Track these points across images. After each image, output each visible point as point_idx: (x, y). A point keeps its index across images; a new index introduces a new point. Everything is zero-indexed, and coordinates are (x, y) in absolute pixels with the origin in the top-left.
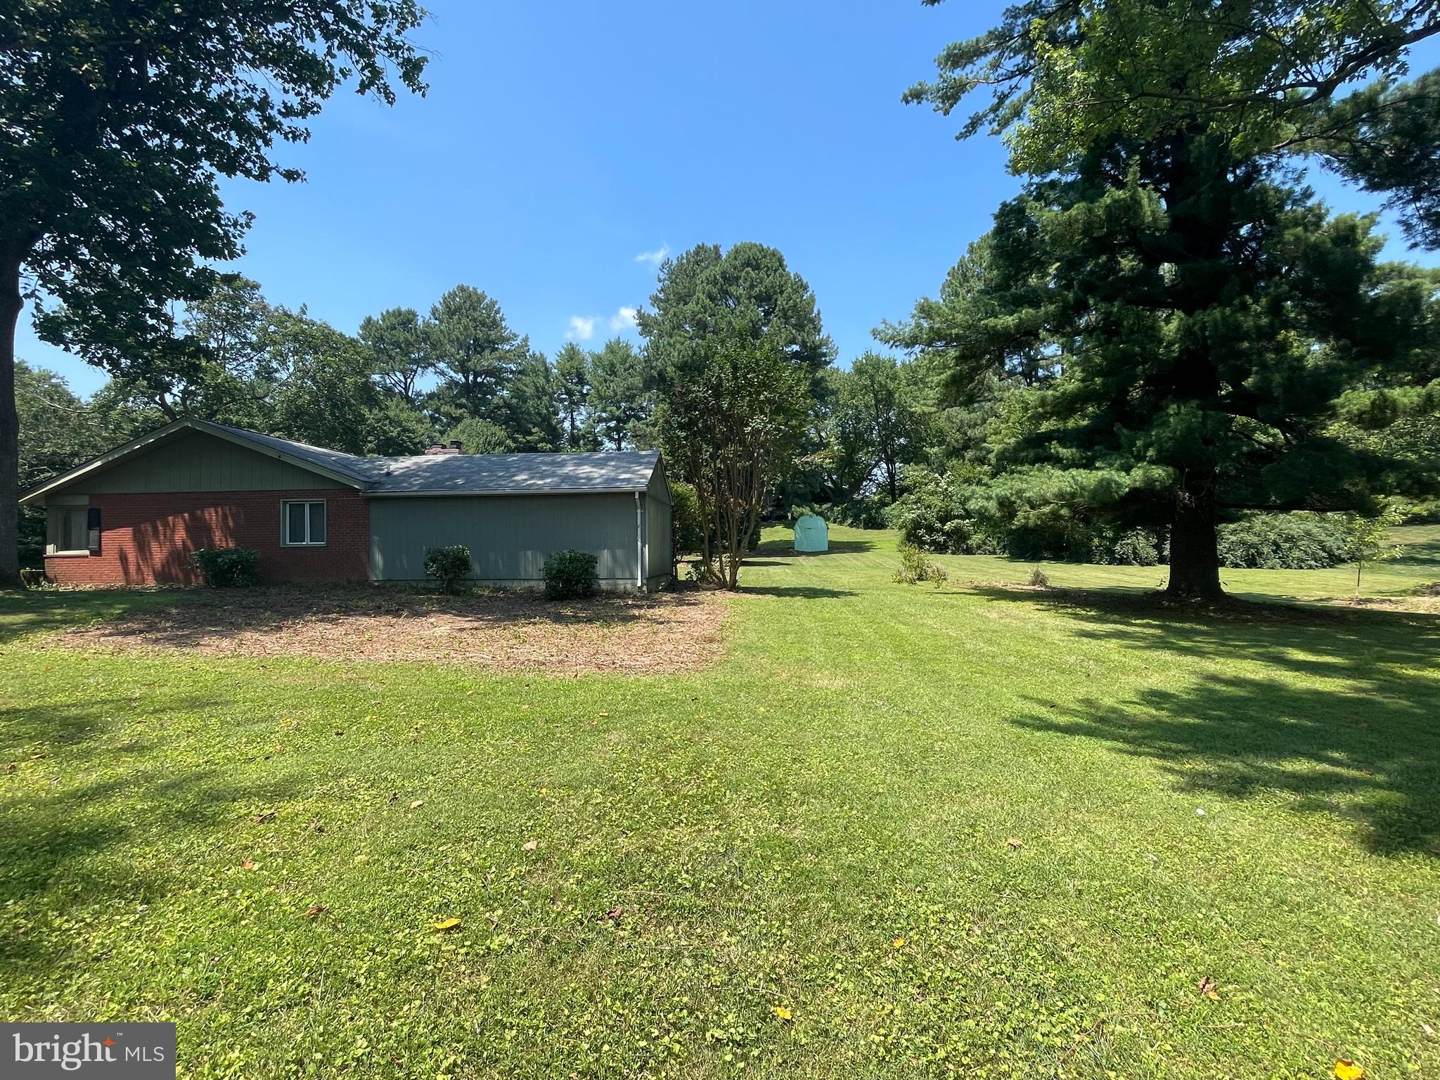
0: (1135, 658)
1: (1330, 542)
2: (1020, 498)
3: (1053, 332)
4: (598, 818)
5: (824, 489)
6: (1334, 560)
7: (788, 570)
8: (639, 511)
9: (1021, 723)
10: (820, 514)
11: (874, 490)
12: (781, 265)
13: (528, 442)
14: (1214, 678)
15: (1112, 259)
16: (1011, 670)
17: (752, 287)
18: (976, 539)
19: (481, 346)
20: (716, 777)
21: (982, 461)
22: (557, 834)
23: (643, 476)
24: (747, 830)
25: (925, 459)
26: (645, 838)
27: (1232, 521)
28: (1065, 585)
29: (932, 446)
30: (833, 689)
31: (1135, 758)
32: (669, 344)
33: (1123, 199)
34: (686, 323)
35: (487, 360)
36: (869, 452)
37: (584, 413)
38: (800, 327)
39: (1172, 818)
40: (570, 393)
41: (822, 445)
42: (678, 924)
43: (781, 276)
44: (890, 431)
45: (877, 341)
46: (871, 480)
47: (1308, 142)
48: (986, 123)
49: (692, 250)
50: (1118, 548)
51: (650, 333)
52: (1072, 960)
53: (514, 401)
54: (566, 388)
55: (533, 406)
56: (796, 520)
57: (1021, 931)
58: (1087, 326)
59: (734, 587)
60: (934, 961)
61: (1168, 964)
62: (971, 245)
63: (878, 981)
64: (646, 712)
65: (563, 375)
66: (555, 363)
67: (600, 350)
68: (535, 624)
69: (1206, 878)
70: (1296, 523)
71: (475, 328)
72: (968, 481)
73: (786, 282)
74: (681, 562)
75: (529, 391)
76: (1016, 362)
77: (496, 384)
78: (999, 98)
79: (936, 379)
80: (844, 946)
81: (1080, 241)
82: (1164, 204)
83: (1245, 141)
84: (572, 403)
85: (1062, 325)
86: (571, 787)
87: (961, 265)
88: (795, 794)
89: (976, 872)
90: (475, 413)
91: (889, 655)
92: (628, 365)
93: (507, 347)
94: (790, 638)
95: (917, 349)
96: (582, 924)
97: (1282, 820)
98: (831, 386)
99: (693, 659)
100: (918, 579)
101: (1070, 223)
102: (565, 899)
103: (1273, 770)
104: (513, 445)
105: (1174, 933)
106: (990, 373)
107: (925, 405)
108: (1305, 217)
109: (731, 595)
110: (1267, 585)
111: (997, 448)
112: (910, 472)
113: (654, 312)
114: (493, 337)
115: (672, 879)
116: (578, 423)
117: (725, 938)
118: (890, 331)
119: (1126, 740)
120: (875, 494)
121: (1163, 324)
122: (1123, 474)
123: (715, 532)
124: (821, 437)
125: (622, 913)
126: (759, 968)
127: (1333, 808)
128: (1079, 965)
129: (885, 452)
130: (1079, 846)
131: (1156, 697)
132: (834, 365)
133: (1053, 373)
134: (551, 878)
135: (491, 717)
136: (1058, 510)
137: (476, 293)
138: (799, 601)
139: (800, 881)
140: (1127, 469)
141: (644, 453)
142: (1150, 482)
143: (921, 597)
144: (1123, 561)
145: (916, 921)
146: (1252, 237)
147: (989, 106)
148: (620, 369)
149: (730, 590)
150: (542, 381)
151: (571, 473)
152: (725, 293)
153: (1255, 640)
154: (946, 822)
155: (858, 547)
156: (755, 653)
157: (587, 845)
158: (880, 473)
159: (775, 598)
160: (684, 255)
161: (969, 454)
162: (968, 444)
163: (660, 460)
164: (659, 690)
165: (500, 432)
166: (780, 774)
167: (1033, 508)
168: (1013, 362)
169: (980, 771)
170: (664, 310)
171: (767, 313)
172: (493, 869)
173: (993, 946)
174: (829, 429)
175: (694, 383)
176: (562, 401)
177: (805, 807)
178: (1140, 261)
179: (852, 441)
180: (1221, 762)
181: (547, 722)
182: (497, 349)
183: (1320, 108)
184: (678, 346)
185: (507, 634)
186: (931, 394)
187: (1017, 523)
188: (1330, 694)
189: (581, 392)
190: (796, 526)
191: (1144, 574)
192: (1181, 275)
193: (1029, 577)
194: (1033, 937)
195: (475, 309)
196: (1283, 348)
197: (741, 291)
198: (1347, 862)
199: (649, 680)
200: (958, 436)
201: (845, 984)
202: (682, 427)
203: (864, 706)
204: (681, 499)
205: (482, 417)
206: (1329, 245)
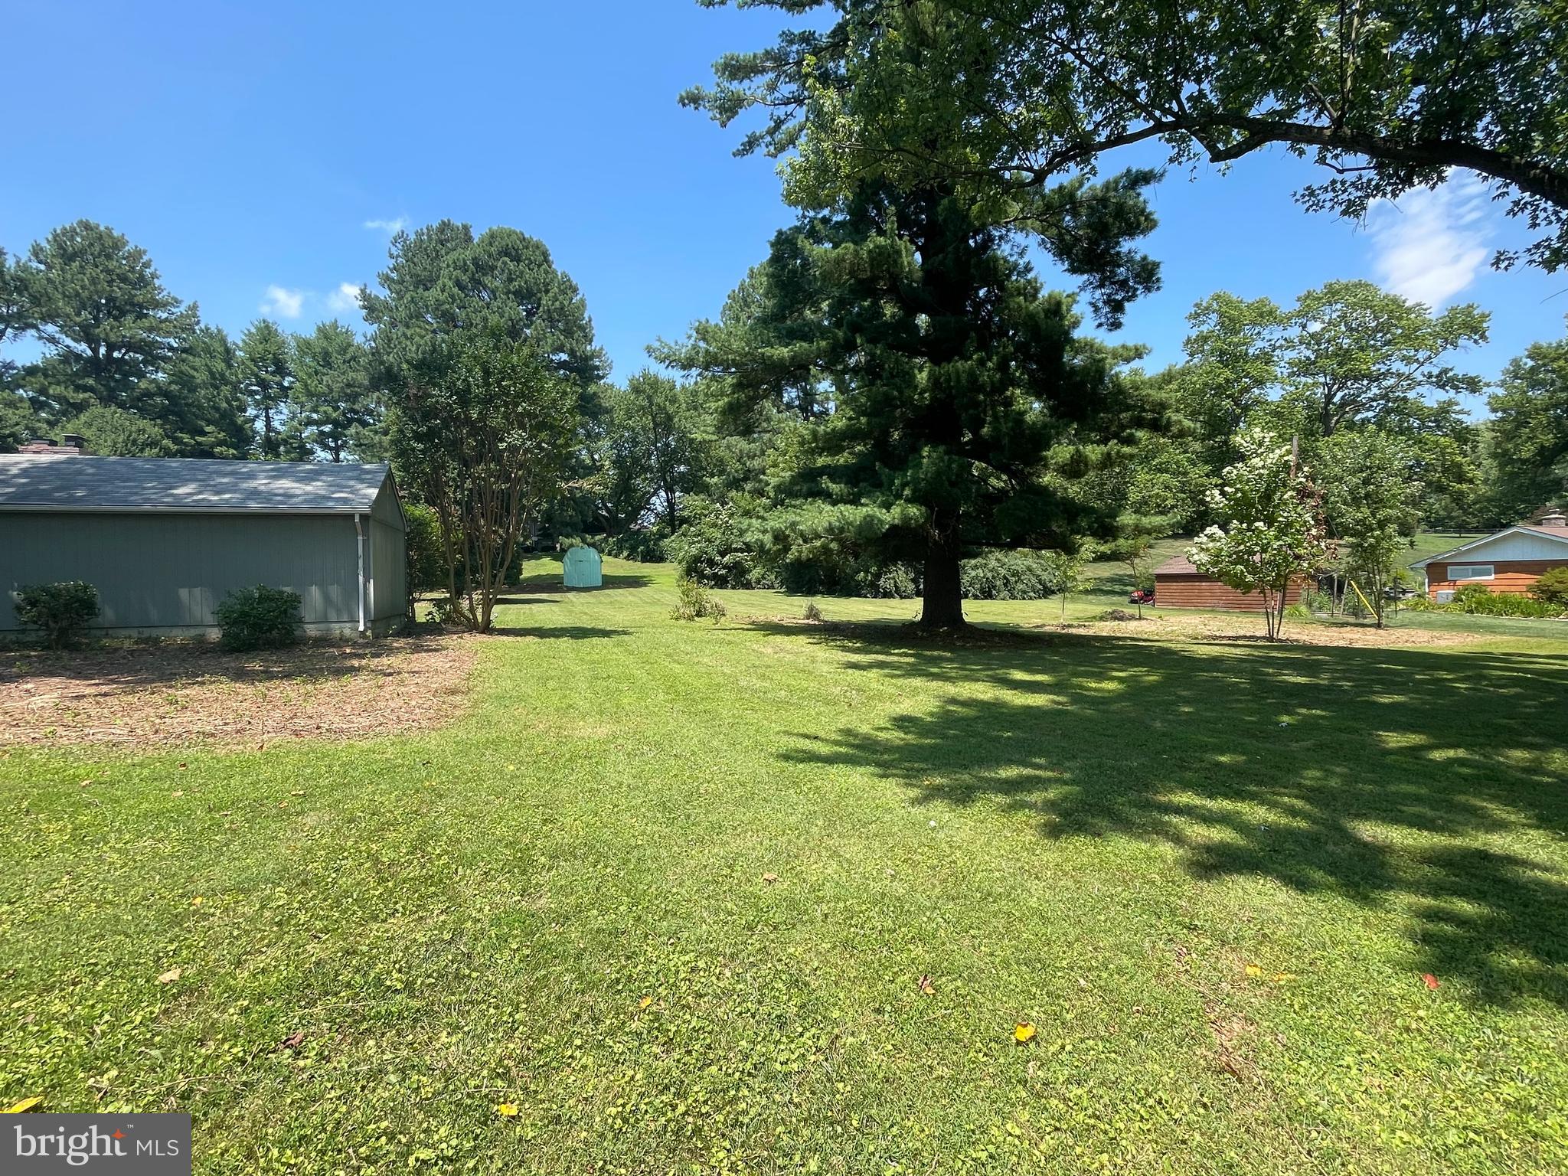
0: (890, 686)
1: (1045, 576)
2: (793, 531)
3: (824, 369)
4: (279, 924)
5: (597, 517)
6: (1047, 592)
7: (554, 607)
8: (360, 538)
9: (786, 757)
10: (593, 545)
11: (653, 521)
12: (546, 260)
13: (199, 444)
14: (954, 701)
15: (875, 303)
16: (780, 705)
17: (510, 280)
18: (755, 574)
19: (117, 310)
20: (447, 852)
21: (761, 493)
22: (215, 955)
23: (365, 496)
24: (482, 908)
25: (705, 489)
26: (344, 940)
27: (974, 556)
28: (836, 619)
29: (712, 476)
30: (596, 739)
31: (884, 780)
32: (404, 335)
33: (883, 246)
34: (428, 312)
35: (131, 328)
36: (647, 479)
37: (286, 411)
38: (568, 333)
39: (908, 833)
40: (264, 384)
41: (594, 468)
42: (383, 1035)
43: (546, 272)
44: (670, 457)
45: (652, 360)
46: (649, 509)
47: (1029, 222)
48: (763, 145)
49: (435, 225)
50: (881, 582)
51: (378, 320)
52: (814, 984)
53: (173, 387)
54: (257, 376)
55: (204, 397)
56: (566, 551)
57: (769, 965)
58: (856, 365)
59: (487, 629)
60: (681, 1014)
61: (895, 970)
62: (752, 271)
63: (619, 1048)
64: (359, 783)
65: (253, 360)
66: (241, 344)
67: (310, 333)
68: (203, 683)
69: (932, 883)
70: (1020, 559)
71: (110, 283)
72: (747, 514)
73: (552, 280)
74: (419, 600)
75: (201, 377)
76: (794, 395)
77: (145, 362)
78: (775, 122)
79: (713, 405)
80: (585, 1018)
81: (848, 280)
82: (918, 256)
83: (981, 211)
84: (267, 397)
85: (833, 361)
86: (243, 891)
87: (742, 288)
88: (543, 859)
89: (731, 914)
90: (109, 399)
91: (661, 697)
92: (348, 356)
93: (164, 316)
94: (551, 684)
95: (694, 371)
96: (243, 1062)
97: (995, 822)
98: (606, 404)
99: (430, 716)
100: (697, 615)
101: (839, 261)
102: (220, 1036)
103: (992, 779)
104: (174, 448)
105: (902, 939)
106: (767, 404)
107: (705, 432)
108: (1025, 289)
109: (484, 638)
110: (999, 614)
111: (774, 481)
112: (689, 502)
113: (383, 294)
114: (140, 299)
115: (379, 981)
116: (276, 424)
117: (444, 1039)
118: (666, 350)
119: (878, 764)
120: (653, 524)
121: (916, 371)
122: (884, 511)
123: (463, 566)
124: (593, 460)
125: (306, 1037)
126: (483, 1065)
127: (1032, 806)
128: (820, 987)
129: (665, 480)
130: (829, 871)
131: (903, 722)
132: (608, 380)
133: (827, 410)
134: (200, 1014)
135: (119, 813)
136: (828, 544)
137: (110, 236)
138: (565, 642)
139: (541, 955)
140: (888, 506)
141: (367, 467)
142: (906, 519)
143: (699, 634)
144: (887, 595)
145: (666, 976)
146: (987, 300)
147: (766, 129)
148: (337, 359)
149: (483, 632)
150: (220, 366)
151: (262, 488)
152: (477, 283)
153: (988, 664)
154: (705, 866)
155: (635, 582)
156: (507, 703)
157: (261, 961)
158: (659, 502)
159: (537, 640)
160: (425, 231)
161: (749, 486)
162: (749, 475)
163: (390, 476)
164: (379, 757)
165: (153, 429)
166: (526, 839)
167: (805, 541)
168: (791, 394)
169: (743, 810)
170: (397, 293)
171: (530, 314)
172: (107, 1017)
173: (741, 986)
174: (604, 451)
175: (435, 385)
176: (252, 393)
177: (554, 872)
178: (900, 309)
179: (628, 467)
180: (953, 776)
181: (210, 810)
182: (146, 316)
183: (1036, 193)
184: (417, 339)
185: (157, 699)
186: (709, 419)
187: (790, 557)
188: (1037, 707)
189: (280, 384)
190: (566, 559)
191: (904, 606)
192: (932, 325)
193: (804, 611)
194: (780, 968)
195: (109, 257)
196: (1008, 402)
197: (497, 283)
198: (1038, 852)
199: (366, 744)
200: (738, 466)
201: (584, 1060)
202: (418, 438)
203: (629, 754)
204: (421, 524)
205: (122, 405)
206: (1042, 315)
